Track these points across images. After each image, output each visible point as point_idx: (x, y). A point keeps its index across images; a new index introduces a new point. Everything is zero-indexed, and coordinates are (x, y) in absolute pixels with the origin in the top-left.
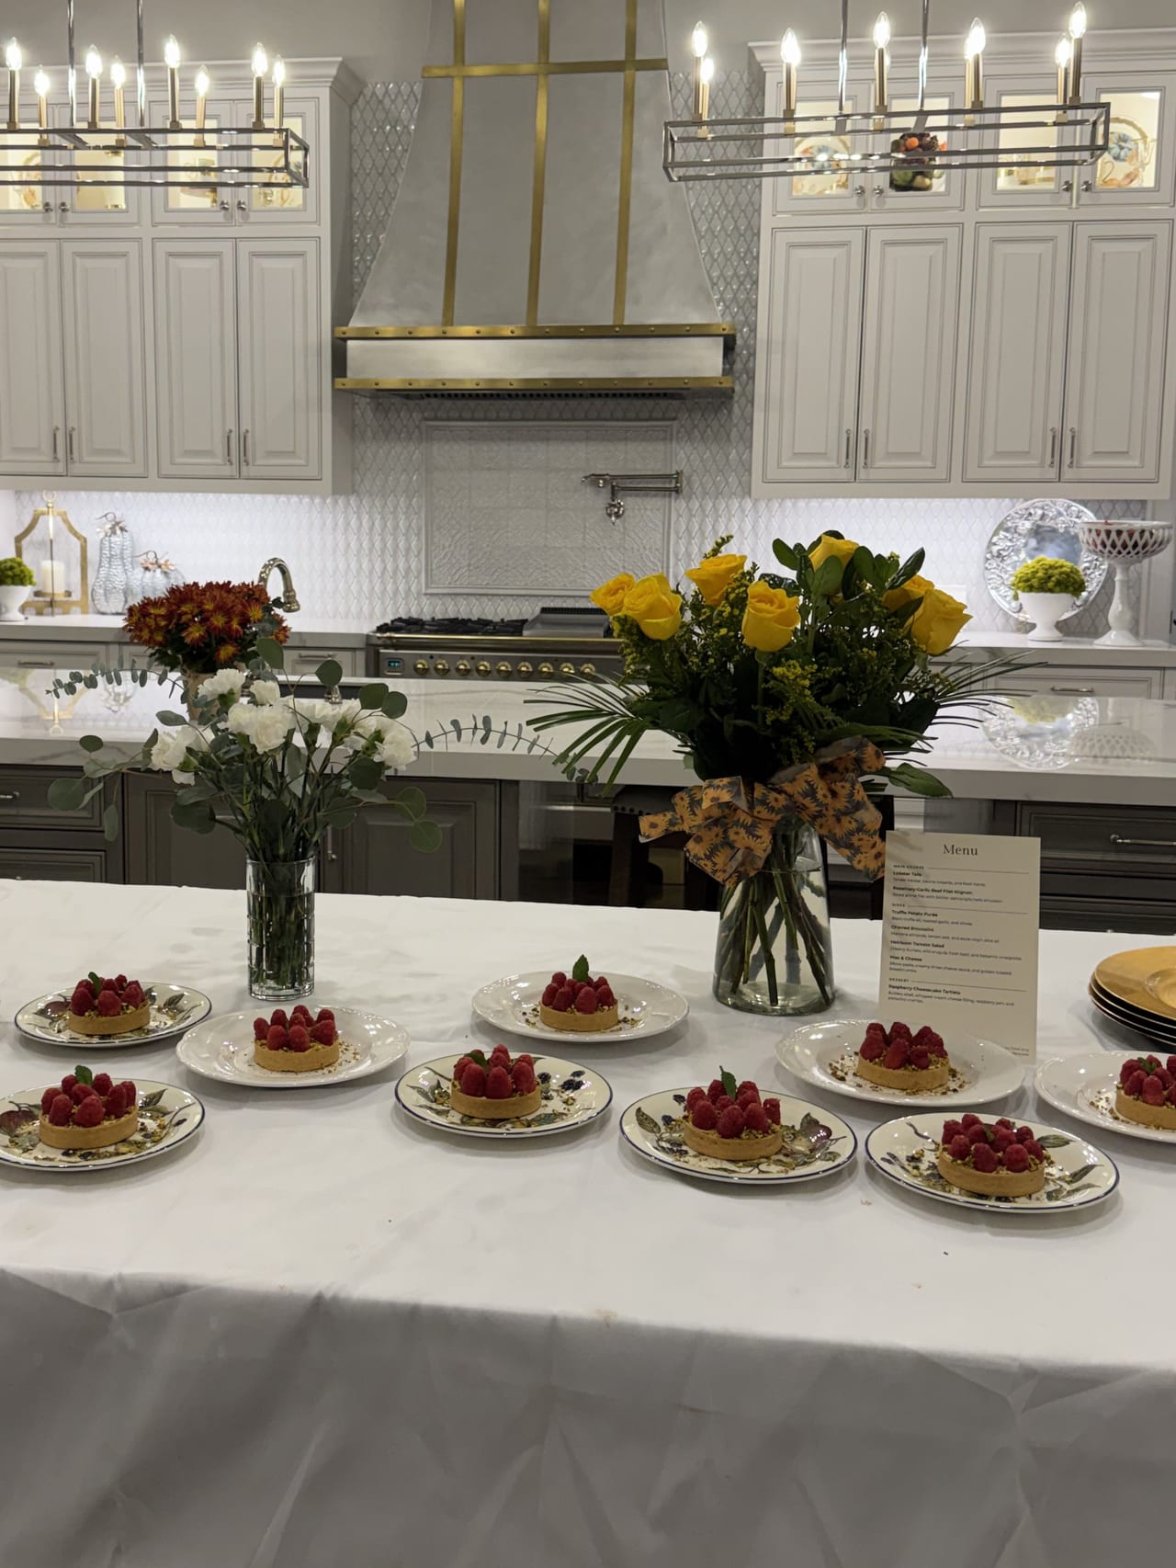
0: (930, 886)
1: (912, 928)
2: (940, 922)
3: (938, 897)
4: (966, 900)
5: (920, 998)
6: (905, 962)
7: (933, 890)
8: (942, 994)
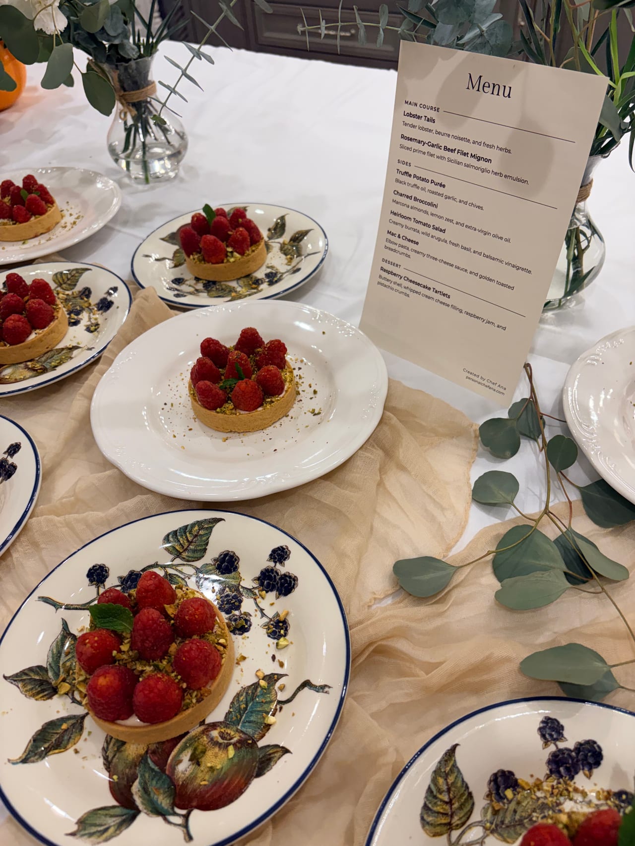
0: (443, 141)
1: (416, 199)
2: (447, 197)
3: (450, 161)
4: (483, 171)
5: (408, 292)
6: (400, 241)
7: (446, 149)
8: (430, 293)
